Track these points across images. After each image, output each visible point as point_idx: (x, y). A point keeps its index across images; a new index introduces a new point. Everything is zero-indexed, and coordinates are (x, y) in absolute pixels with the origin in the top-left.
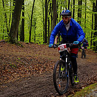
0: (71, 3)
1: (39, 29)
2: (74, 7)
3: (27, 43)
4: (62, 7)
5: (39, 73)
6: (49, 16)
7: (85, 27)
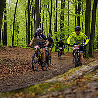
0: (53, 7)
1: (22, 33)
2: (57, 10)
3: (10, 47)
4: (45, 11)
5: (22, 73)
6: (32, 20)
7: (68, 30)
